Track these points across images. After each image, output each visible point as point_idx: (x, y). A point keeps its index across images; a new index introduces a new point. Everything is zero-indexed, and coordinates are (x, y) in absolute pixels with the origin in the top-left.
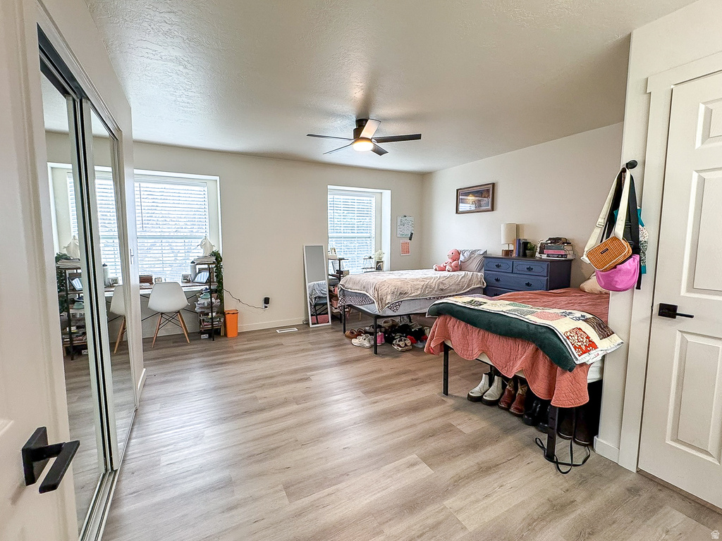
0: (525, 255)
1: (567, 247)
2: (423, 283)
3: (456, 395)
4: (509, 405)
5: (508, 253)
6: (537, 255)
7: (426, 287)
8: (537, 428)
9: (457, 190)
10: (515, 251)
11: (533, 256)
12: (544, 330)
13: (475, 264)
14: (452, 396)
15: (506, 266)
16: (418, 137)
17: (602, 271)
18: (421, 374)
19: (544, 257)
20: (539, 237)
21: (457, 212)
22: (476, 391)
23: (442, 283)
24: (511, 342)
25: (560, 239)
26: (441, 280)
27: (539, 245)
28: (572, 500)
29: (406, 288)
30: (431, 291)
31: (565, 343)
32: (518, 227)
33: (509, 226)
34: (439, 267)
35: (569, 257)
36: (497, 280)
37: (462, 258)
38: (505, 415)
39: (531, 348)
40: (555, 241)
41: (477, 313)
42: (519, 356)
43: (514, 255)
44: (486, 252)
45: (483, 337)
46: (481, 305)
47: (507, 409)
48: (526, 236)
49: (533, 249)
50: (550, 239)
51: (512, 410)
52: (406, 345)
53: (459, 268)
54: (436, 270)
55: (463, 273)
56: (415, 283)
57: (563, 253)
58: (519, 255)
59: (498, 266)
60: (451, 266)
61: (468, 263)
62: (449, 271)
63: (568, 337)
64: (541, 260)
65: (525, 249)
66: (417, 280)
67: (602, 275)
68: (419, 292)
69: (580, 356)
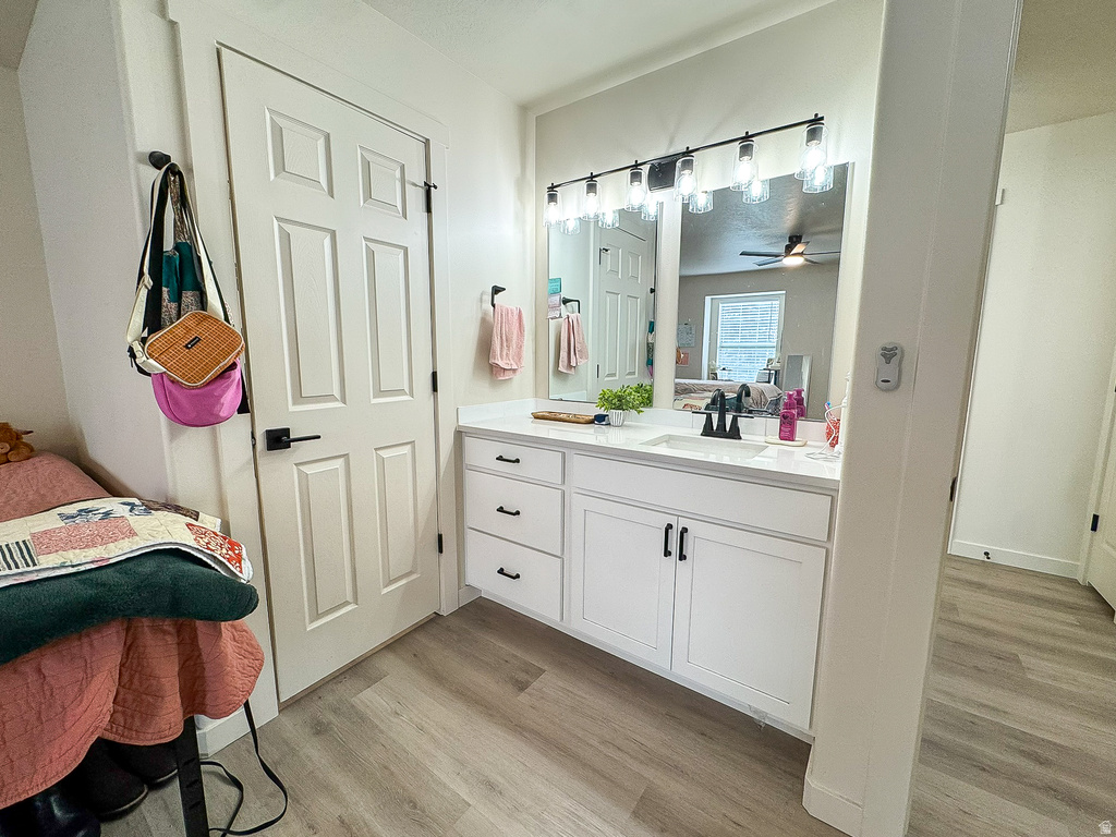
63: (210, 549)
69: (241, 572)
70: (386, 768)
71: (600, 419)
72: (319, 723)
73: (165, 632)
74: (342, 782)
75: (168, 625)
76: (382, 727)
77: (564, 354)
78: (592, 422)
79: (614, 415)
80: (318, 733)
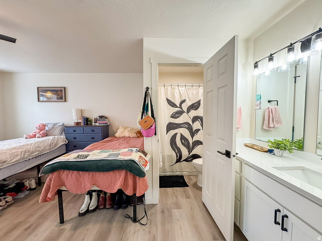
0: (87, 124)
1: (107, 120)
2: (21, 150)
3: (69, 218)
4: (105, 205)
5: (78, 124)
6: (93, 124)
7: (25, 152)
8: (122, 209)
9: (38, 88)
10: (82, 123)
11: (91, 124)
12: (130, 162)
13: (57, 131)
14: (67, 221)
15: (79, 130)
16: (13, 41)
17: (146, 130)
18: (33, 220)
19: (97, 124)
20: (93, 116)
21: (39, 101)
22: (83, 208)
23: (38, 147)
24: (111, 173)
25: (104, 116)
26: (37, 145)
27: (93, 119)
28: (153, 235)
29: (4, 158)
30: (30, 155)
31: (139, 165)
32: (81, 110)
33: (77, 110)
34: (29, 136)
35: (108, 124)
36: (75, 138)
37: (47, 128)
38: (105, 211)
39: (123, 173)
40: (101, 117)
41: (87, 163)
42: (118, 179)
43: (82, 124)
44: (64, 124)
45: (93, 175)
46: (86, 157)
47: (105, 208)
48: (86, 115)
49: (91, 121)
50: (99, 116)
51: (107, 207)
52: (7, 202)
53: (46, 135)
54: (26, 138)
55: (51, 137)
56: (13, 151)
57: (106, 122)
58: (84, 125)
59: (74, 131)
60: (40, 134)
61: (51, 131)
62: (39, 138)
63: (140, 162)
64: (96, 126)
65: (87, 121)
66: (15, 148)
67: (145, 132)
68: (19, 158)
69: (145, 168)
70: (168, 232)
71: (270, 151)
72: (164, 211)
73: (131, 175)
74: (160, 227)
75: (132, 174)
76: (174, 221)
77: (266, 122)
78: (267, 152)
79: (276, 151)
80: (162, 213)
